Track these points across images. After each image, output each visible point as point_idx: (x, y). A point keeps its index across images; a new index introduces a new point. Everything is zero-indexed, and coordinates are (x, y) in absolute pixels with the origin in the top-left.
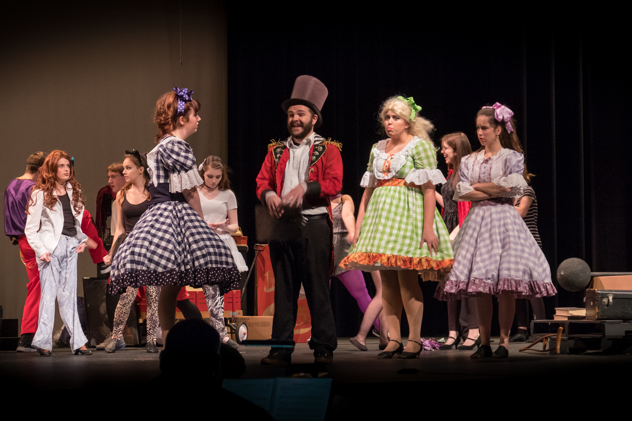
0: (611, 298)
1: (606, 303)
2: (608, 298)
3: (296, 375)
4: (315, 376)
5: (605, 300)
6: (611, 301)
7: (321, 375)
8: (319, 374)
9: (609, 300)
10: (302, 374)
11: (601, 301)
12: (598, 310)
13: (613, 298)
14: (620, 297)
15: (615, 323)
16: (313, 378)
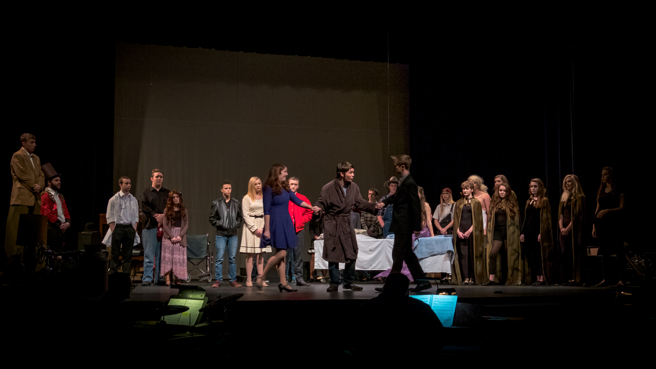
3: (441, 293)
7: (453, 293)
16: (449, 295)
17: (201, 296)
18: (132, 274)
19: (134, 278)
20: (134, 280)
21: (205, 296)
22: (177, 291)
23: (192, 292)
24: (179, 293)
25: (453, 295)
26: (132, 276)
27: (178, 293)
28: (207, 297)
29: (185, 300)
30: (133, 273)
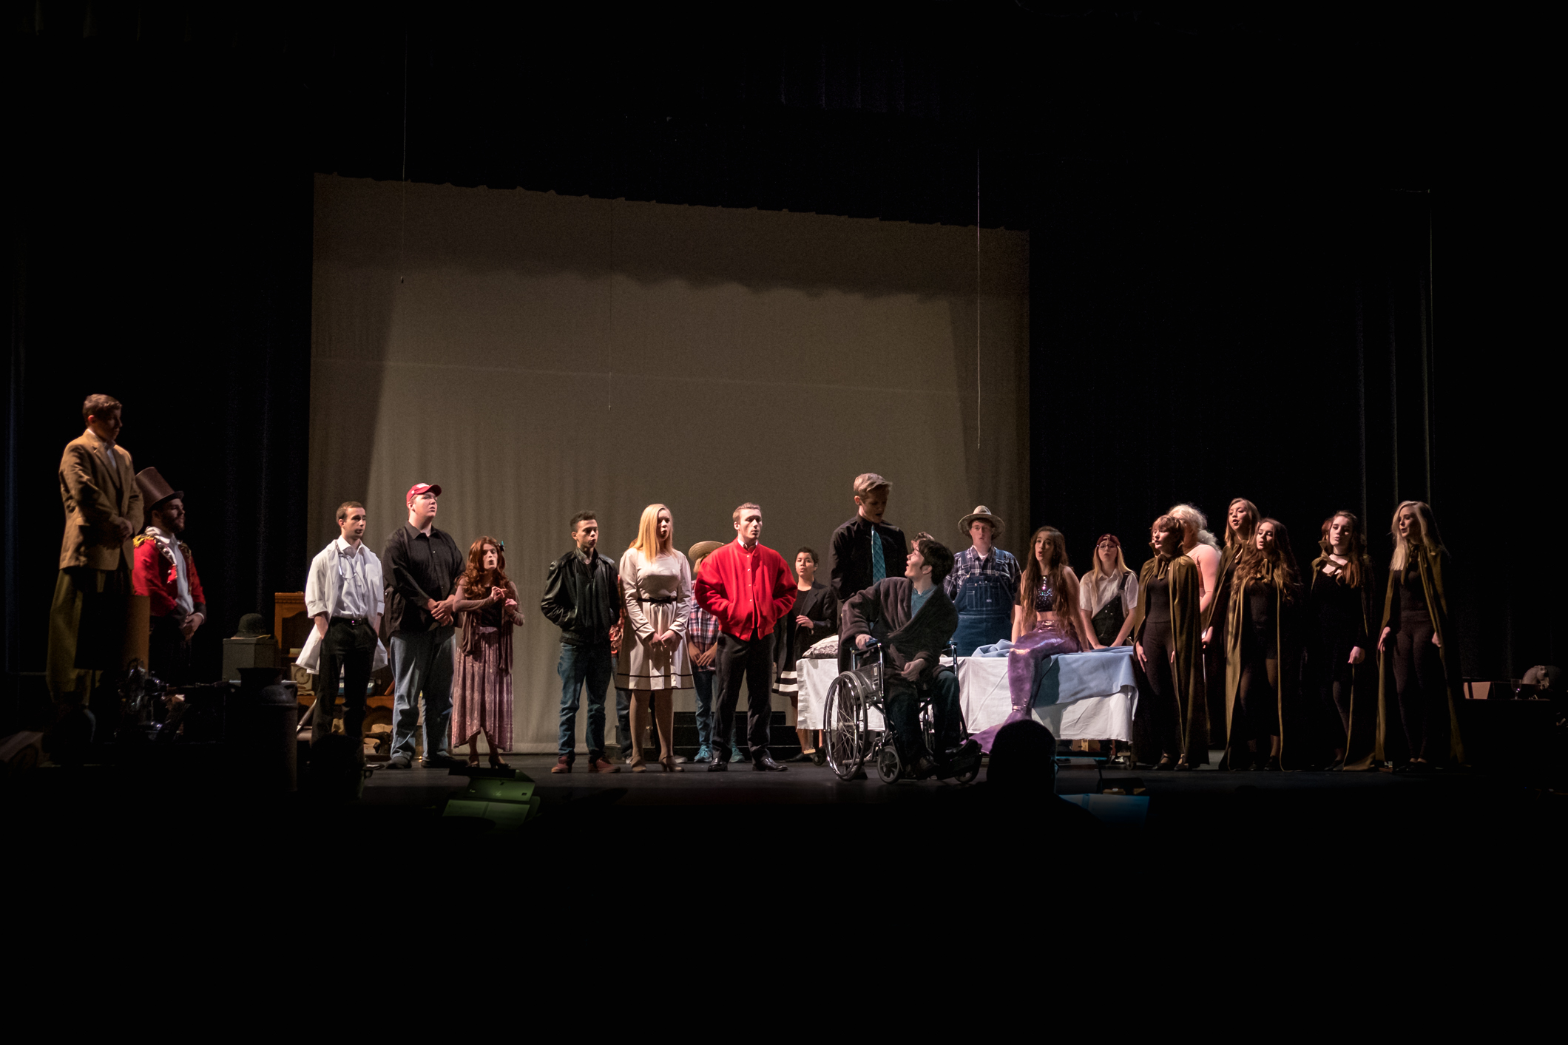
3: (1106, 790)
4: (1129, 793)
8: (1135, 790)
10: (1117, 790)
16: (1127, 794)
17: (523, 794)
23: (502, 784)
24: (471, 785)
25: (1139, 794)
27: (466, 788)
28: (538, 798)
29: (484, 804)
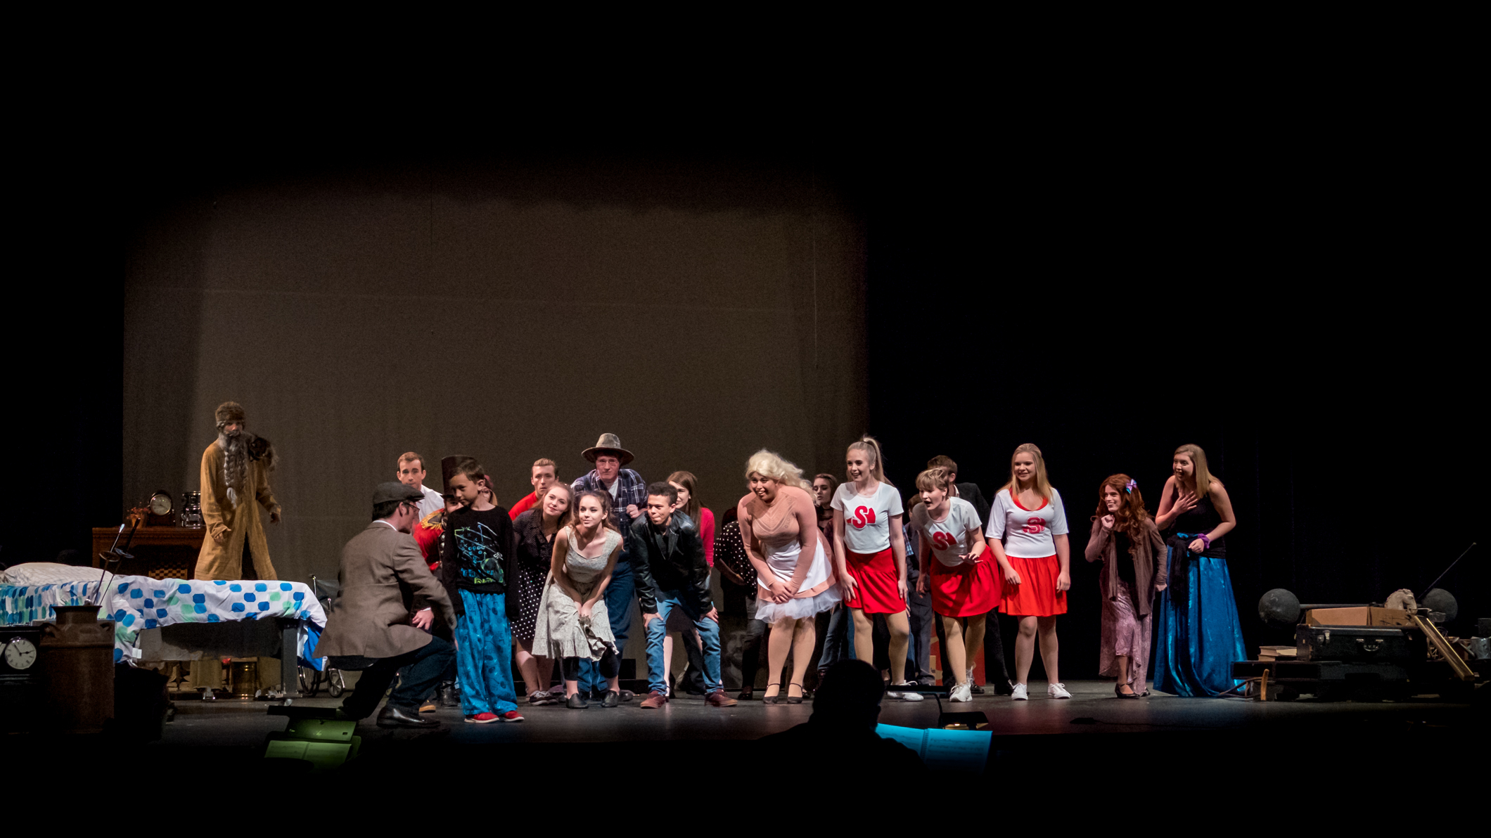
0: (1327, 635)
1: (1322, 641)
2: (1324, 635)
4: (972, 727)
5: (1321, 638)
6: (1328, 638)
8: (978, 724)
9: (1325, 637)
11: (1316, 639)
12: (1313, 648)
13: (1330, 636)
14: (1339, 634)
15: (1333, 665)
16: (970, 729)
17: (344, 733)
18: (174, 676)
19: (178, 686)
20: (180, 692)
21: (354, 734)
22: (284, 720)
23: (322, 723)
24: (290, 725)
25: (981, 729)
26: (175, 681)
27: (285, 728)
28: (360, 737)
29: (302, 744)
30: (177, 675)
